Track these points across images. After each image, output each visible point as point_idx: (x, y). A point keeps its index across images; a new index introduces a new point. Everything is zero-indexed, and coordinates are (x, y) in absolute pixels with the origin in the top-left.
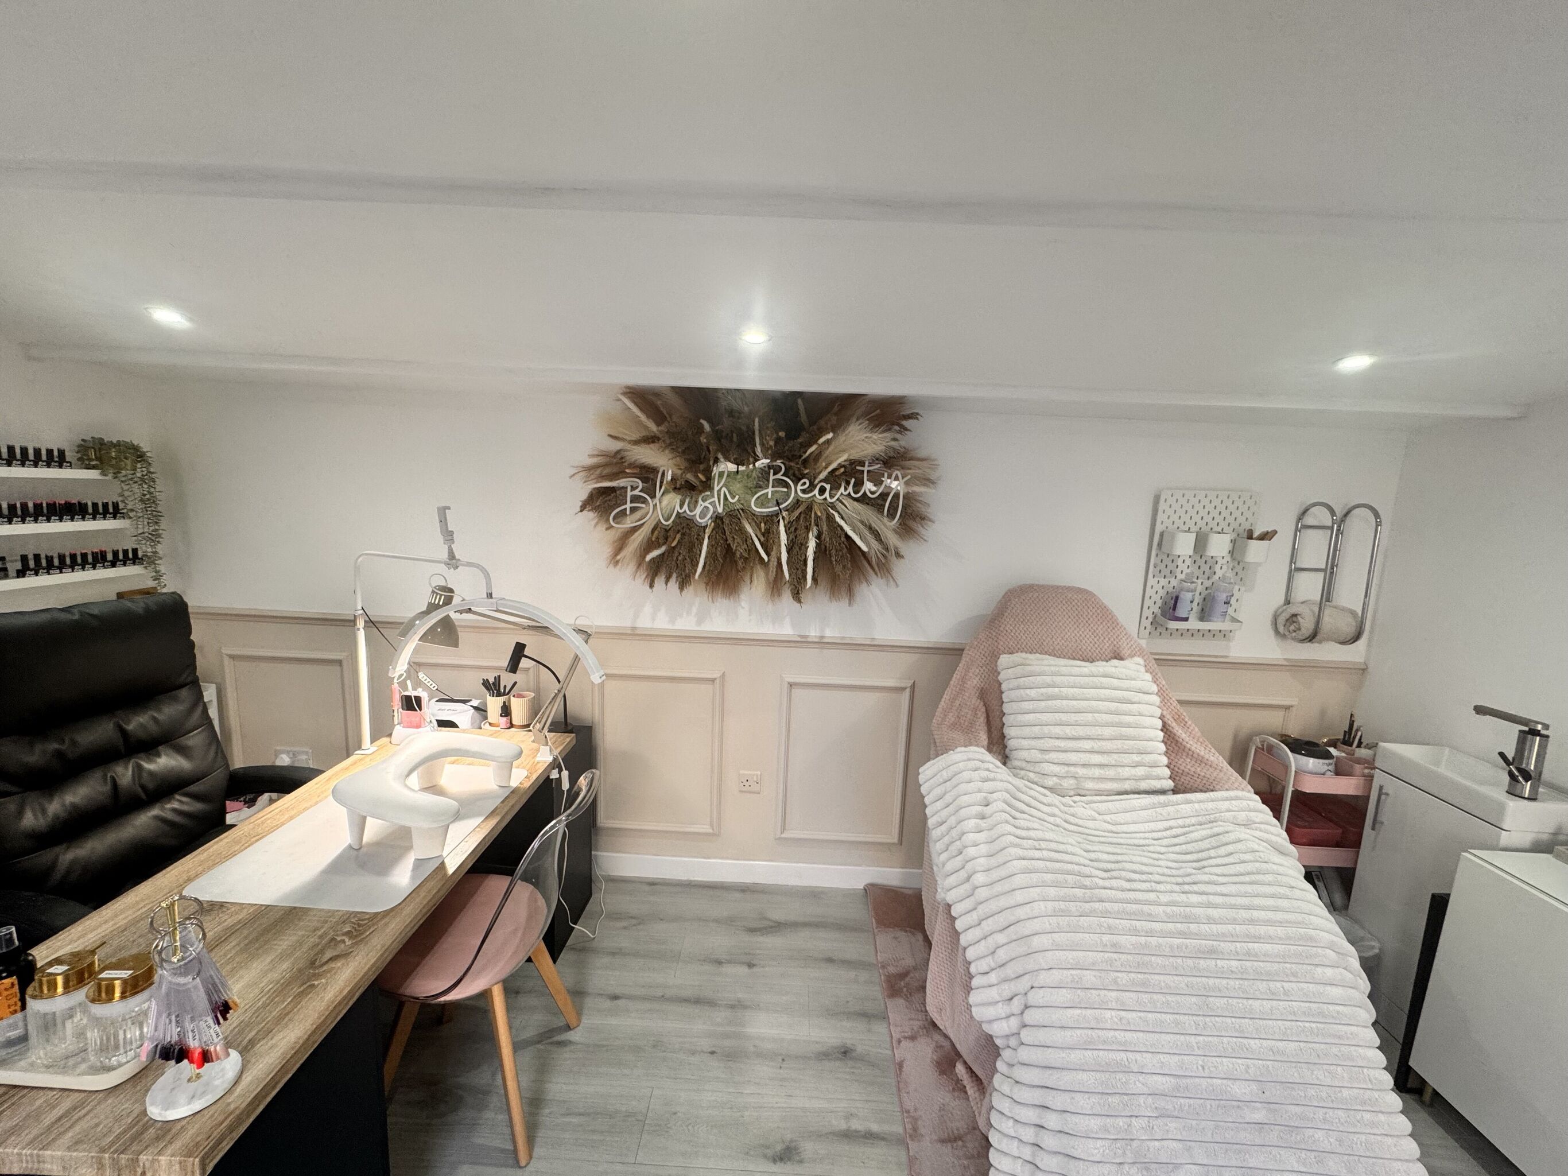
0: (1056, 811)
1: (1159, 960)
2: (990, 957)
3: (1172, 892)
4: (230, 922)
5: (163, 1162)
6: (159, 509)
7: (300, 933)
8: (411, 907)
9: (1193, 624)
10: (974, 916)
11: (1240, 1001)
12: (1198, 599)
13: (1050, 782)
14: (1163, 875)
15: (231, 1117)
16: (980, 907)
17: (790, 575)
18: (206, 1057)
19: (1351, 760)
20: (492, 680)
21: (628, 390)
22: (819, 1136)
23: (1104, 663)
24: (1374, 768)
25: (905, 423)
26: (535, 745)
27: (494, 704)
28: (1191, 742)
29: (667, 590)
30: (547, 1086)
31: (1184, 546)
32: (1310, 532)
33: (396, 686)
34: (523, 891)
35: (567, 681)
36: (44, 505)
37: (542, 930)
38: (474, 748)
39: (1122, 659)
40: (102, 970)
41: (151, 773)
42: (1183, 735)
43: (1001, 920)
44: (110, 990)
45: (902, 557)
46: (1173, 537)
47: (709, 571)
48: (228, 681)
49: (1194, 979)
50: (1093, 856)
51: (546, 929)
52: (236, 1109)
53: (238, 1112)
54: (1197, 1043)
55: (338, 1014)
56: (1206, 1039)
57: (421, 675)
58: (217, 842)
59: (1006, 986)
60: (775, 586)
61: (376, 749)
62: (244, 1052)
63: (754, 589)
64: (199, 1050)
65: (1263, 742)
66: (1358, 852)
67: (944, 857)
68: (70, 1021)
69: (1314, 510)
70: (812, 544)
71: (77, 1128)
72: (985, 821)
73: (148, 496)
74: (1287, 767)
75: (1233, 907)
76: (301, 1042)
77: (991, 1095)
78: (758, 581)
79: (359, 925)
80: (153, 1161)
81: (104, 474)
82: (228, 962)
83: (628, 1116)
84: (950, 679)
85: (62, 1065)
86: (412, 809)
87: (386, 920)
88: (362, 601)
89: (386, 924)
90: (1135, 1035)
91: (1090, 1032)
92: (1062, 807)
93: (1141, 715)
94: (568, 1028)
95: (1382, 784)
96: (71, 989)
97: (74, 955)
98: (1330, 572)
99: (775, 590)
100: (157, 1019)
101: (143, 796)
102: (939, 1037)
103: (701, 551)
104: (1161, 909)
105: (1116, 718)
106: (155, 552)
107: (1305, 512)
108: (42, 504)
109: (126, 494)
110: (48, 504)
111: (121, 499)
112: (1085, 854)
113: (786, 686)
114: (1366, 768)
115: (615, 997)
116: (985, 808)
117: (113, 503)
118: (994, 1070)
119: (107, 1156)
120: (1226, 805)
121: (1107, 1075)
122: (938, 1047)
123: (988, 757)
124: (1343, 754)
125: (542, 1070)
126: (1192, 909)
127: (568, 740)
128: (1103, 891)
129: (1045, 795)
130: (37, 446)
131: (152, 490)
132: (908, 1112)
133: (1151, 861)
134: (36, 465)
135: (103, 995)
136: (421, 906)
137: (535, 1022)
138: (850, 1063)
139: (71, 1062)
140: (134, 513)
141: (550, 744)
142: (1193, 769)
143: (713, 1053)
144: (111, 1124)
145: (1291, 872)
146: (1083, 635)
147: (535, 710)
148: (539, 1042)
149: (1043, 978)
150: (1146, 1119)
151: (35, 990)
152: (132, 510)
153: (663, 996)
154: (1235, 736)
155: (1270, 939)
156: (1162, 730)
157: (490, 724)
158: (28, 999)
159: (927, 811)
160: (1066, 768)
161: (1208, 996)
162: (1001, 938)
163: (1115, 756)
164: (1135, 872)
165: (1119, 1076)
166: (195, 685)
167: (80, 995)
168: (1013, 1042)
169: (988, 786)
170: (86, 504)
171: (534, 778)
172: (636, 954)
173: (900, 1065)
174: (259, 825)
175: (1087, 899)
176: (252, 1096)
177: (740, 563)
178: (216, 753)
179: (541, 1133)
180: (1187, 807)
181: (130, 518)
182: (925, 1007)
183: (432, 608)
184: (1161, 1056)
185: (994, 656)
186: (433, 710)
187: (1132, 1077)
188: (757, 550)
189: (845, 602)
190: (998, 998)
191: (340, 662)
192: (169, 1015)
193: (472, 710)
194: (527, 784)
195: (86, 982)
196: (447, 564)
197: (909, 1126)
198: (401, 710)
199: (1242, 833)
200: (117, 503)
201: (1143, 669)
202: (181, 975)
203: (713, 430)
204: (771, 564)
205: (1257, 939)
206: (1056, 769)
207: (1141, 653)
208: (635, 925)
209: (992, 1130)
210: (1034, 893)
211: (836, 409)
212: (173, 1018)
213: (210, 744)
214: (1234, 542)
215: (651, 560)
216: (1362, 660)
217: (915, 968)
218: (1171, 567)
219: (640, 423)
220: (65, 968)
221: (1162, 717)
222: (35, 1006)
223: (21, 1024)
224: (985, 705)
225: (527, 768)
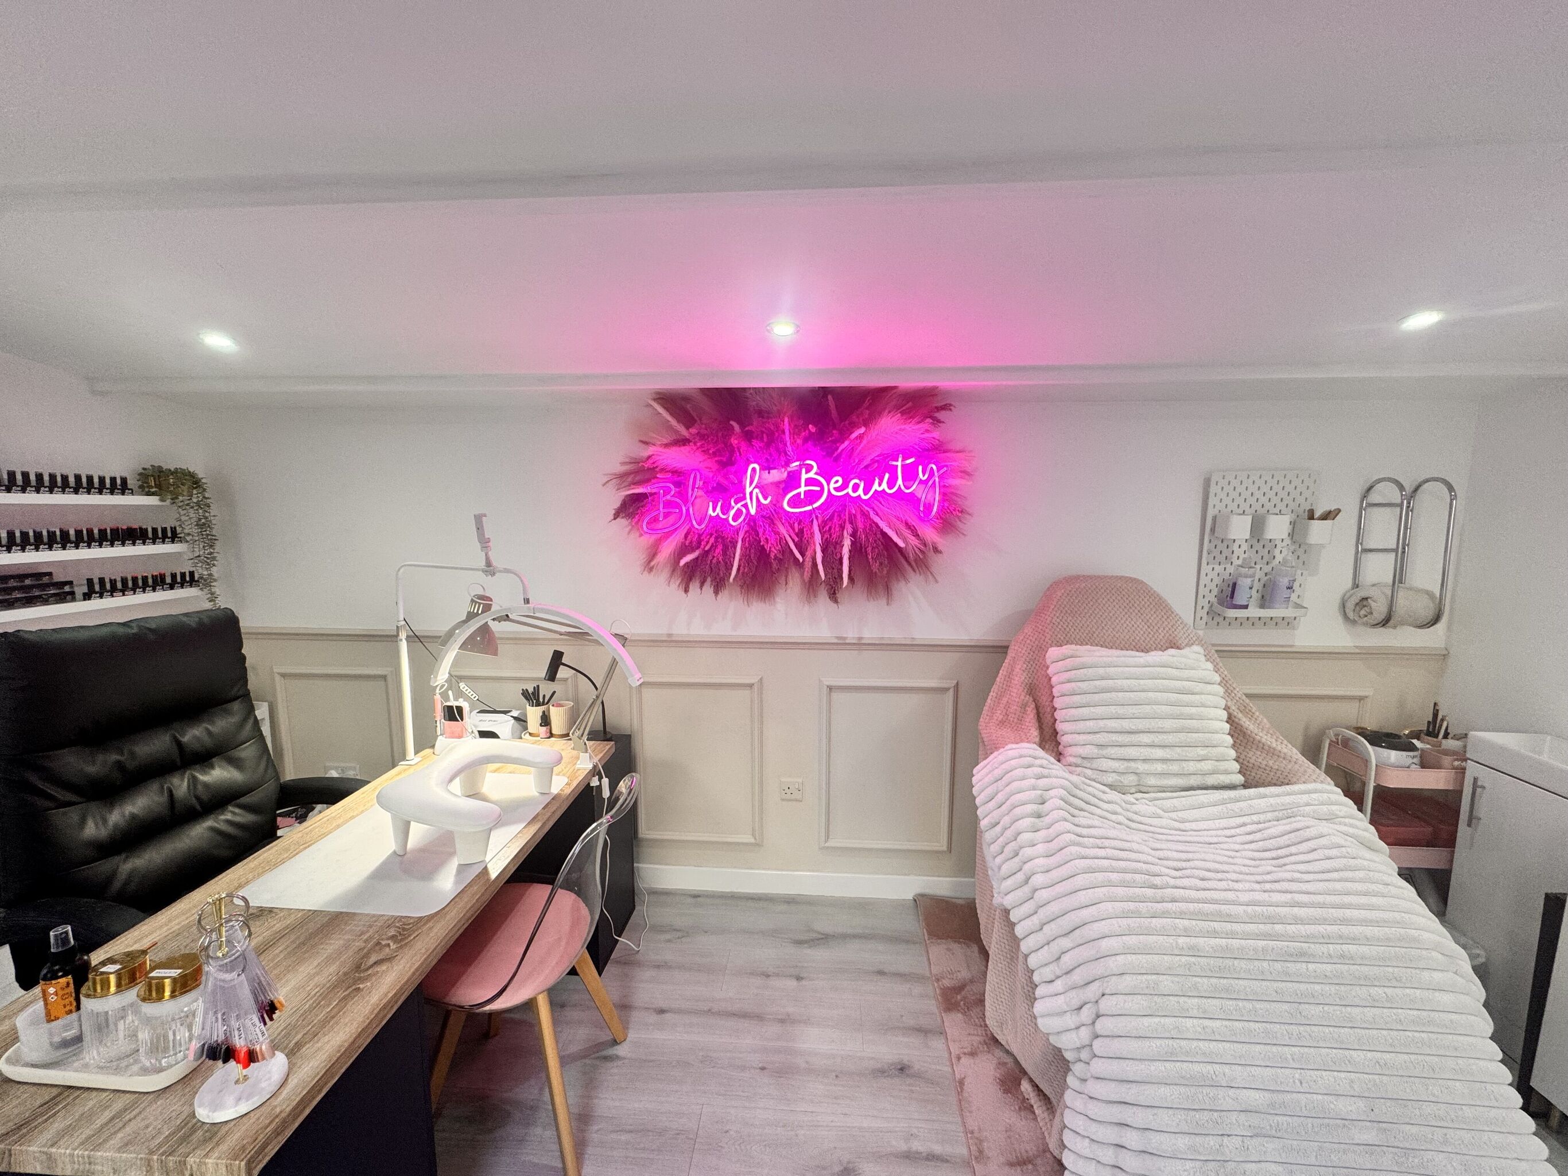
0: (1119, 810)
1: (1243, 964)
2: (1055, 964)
3: (1252, 891)
4: (278, 926)
5: (210, 1165)
6: (214, 533)
7: (346, 937)
8: (455, 911)
9: (1253, 612)
10: (1035, 921)
11: (1336, 1008)
12: (1257, 586)
13: (1110, 778)
14: (1241, 873)
15: (277, 1120)
16: (1041, 911)
17: (826, 575)
18: (251, 1057)
19: (1439, 752)
20: (531, 690)
21: (658, 396)
22: (880, 1157)
23: (1161, 653)
24: (1466, 760)
25: (937, 415)
26: (575, 752)
27: (534, 714)
28: (1261, 734)
29: (702, 596)
30: (596, 1101)
31: (1240, 529)
32: (1375, 509)
33: (438, 697)
34: (565, 899)
35: (604, 688)
36: (109, 531)
37: (586, 940)
38: (515, 754)
39: (1178, 648)
40: (152, 969)
41: (206, 785)
42: (1251, 727)
43: (1066, 922)
44: (160, 989)
45: (940, 552)
46: (1227, 520)
47: (743, 573)
48: (279, 700)
49: (1284, 984)
50: (1161, 854)
51: (589, 939)
52: (281, 1112)
53: (283, 1115)
54: (1292, 1055)
55: (382, 1019)
56: (1302, 1050)
57: (462, 685)
58: (269, 850)
59: (1073, 994)
60: (811, 586)
61: (420, 759)
62: (291, 1054)
63: (789, 591)
64: (245, 1049)
65: (1336, 735)
66: (1453, 852)
67: (998, 860)
68: (122, 1021)
69: (1379, 487)
70: (847, 543)
71: (128, 1129)
72: (1042, 819)
73: (203, 521)
74: (1366, 762)
75: (1322, 906)
76: (346, 1045)
77: (1062, 1115)
78: (793, 579)
79: (404, 929)
80: (200, 1164)
81: (162, 500)
82: (277, 965)
83: (678, 1134)
84: (997, 676)
85: (116, 1065)
86: (456, 814)
87: (430, 924)
88: (404, 613)
89: (431, 928)
90: (1220, 1045)
91: (1171, 1042)
92: (1123, 804)
93: (1203, 706)
94: (615, 1042)
95: (1476, 775)
96: (123, 988)
97: (128, 954)
98: (1401, 552)
99: (811, 591)
100: (204, 1018)
101: (198, 807)
102: (1001, 1053)
103: (734, 555)
104: (1241, 908)
105: (1177, 710)
106: (210, 575)
107: (1370, 489)
108: (106, 530)
109: (183, 518)
110: (111, 530)
111: (178, 523)
112: (1153, 852)
113: (825, 690)
114: (1457, 760)
115: (661, 1011)
116: (1040, 806)
117: (171, 528)
118: (1063, 1086)
119: (155, 1157)
120: (1305, 798)
121: (1193, 1089)
122: (1001, 1064)
123: (1040, 753)
124: (1428, 746)
125: (590, 1085)
126: (1275, 908)
127: (608, 747)
128: (1175, 890)
129: (1104, 792)
130: (101, 474)
131: (207, 514)
132: (972, 1132)
133: (1225, 859)
134: (100, 492)
135: (154, 994)
136: (465, 910)
137: (581, 1036)
138: (909, 1081)
139: (124, 1064)
140: (191, 537)
141: (589, 751)
142: (1264, 762)
143: (763, 1069)
144: (160, 1126)
145: (1383, 868)
146: (1136, 626)
147: (573, 719)
148: (585, 1057)
149: (1113, 984)
150: (1240, 1138)
151: (89, 989)
152: (189, 534)
153: (710, 1010)
154: (1307, 728)
155: (1368, 941)
156: (1227, 722)
157: (530, 734)
158: (83, 999)
159: (978, 812)
160: (1126, 764)
161: (1300, 1003)
162: (1065, 943)
163: (1178, 750)
164: (1209, 870)
165: (1206, 1090)
166: (246, 698)
167: (132, 995)
168: (1084, 1055)
169: (1042, 782)
170: (146, 530)
171: (575, 785)
172: (681, 967)
173: (961, 1083)
174: (307, 834)
175: (1159, 898)
176: (298, 1099)
177: (775, 565)
178: (267, 766)
179: (590, 1150)
180: (1262, 803)
181: (187, 542)
182: (984, 1021)
183: (471, 616)
184: (1253, 1069)
185: (1042, 650)
186: (474, 721)
187: (1221, 1092)
188: (791, 551)
189: (883, 601)
190: (1066, 1008)
191: (384, 678)
192: (216, 1013)
193: (513, 721)
194: (568, 791)
195: (138, 981)
196: (484, 571)
197: (973, 1148)
198: (443, 720)
199: (1324, 827)
200: (175, 528)
201: (1203, 659)
202: (227, 971)
203: (742, 431)
204: (806, 563)
205: (1354, 940)
206: (1115, 765)
207: (1200, 642)
208: (679, 938)
209: (1066, 1150)
210: (1100, 892)
211: (866, 404)
212: (219, 1016)
213: (260, 757)
214: (1293, 524)
215: (685, 565)
216: (1443, 646)
217: (972, 981)
218: (1226, 552)
219: (670, 428)
220: (118, 967)
221: (1227, 708)
222: (88, 1004)
223: (76, 1024)
224: (1034, 700)
225: (568, 775)
